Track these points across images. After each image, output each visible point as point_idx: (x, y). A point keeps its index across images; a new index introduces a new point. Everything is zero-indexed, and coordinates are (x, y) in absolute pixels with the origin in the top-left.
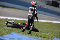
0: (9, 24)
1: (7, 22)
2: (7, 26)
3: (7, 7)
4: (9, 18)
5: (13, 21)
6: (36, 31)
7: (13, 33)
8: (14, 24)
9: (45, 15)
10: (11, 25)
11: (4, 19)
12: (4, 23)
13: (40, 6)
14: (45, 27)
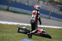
0: (21, 30)
1: (19, 29)
2: (19, 32)
3: (19, 13)
4: (21, 24)
5: (25, 28)
6: (48, 38)
7: (25, 39)
8: (26, 31)
9: (58, 21)
10: (23, 31)
11: (16, 25)
12: (16, 29)
13: (52, 12)
14: (58, 33)
